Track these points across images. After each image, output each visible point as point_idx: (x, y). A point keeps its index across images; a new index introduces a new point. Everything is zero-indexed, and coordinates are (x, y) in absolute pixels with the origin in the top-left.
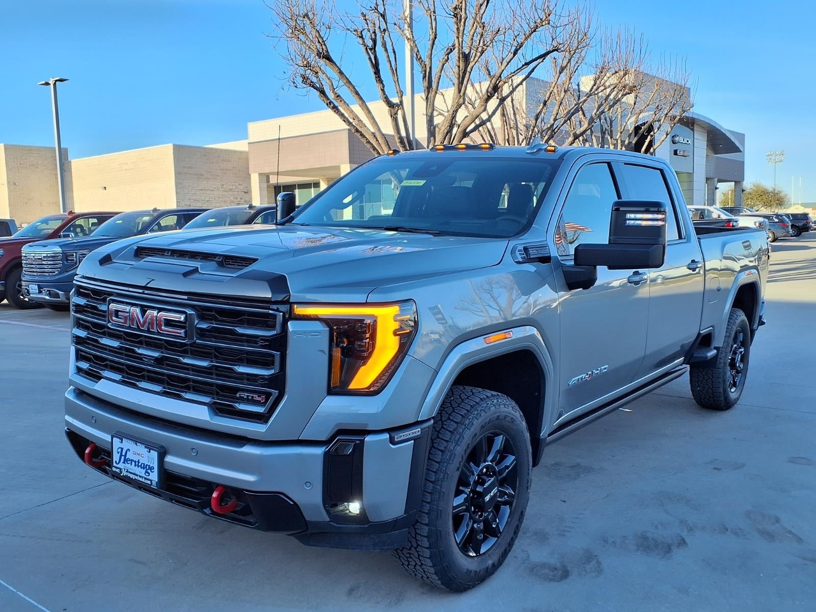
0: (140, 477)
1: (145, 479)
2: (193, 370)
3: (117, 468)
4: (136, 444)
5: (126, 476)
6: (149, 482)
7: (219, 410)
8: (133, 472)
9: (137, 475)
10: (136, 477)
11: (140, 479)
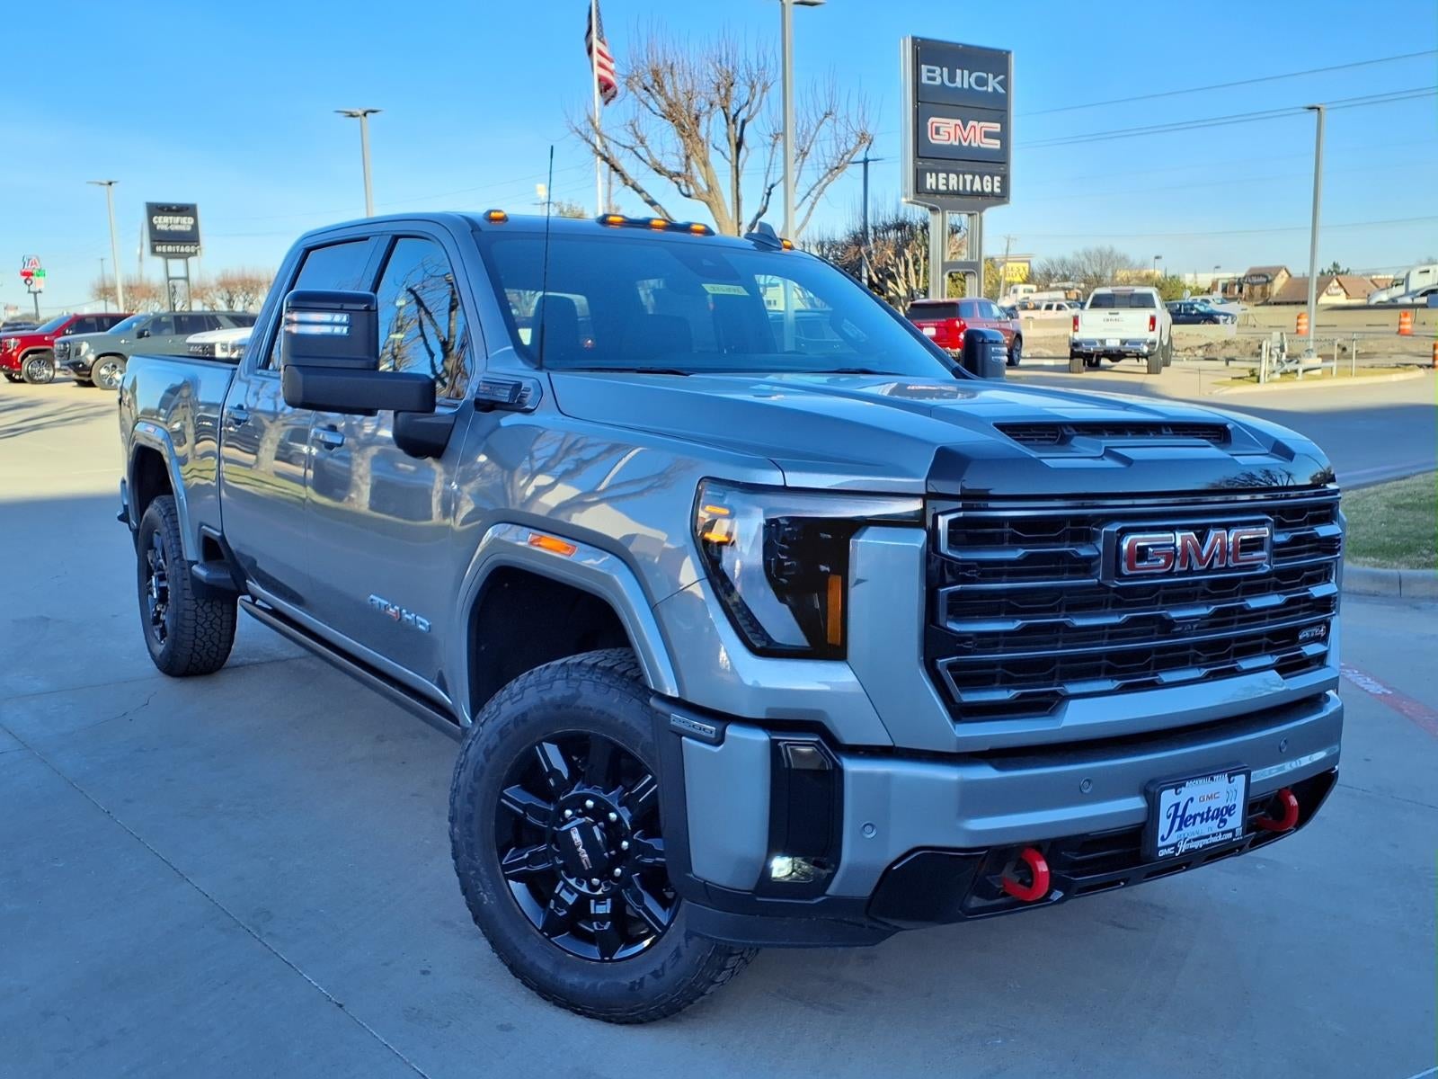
0: (1214, 835)
1: (1223, 833)
2: (1272, 616)
3: (1166, 847)
4: (1212, 779)
5: (1189, 851)
6: (1230, 835)
7: (1285, 669)
8: (1196, 836)
9: (1208, 837)
10: (1206, 841)
11: (1215, 840)
